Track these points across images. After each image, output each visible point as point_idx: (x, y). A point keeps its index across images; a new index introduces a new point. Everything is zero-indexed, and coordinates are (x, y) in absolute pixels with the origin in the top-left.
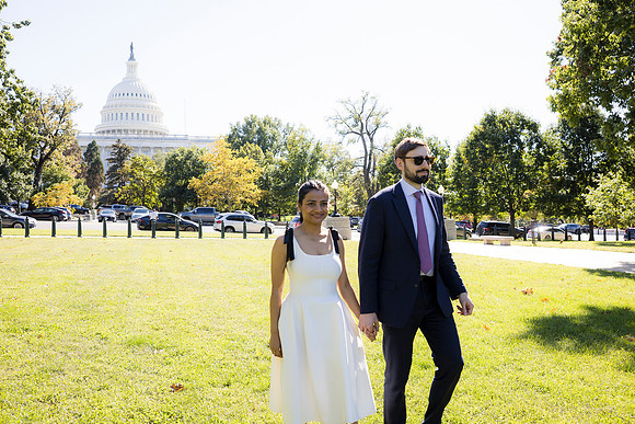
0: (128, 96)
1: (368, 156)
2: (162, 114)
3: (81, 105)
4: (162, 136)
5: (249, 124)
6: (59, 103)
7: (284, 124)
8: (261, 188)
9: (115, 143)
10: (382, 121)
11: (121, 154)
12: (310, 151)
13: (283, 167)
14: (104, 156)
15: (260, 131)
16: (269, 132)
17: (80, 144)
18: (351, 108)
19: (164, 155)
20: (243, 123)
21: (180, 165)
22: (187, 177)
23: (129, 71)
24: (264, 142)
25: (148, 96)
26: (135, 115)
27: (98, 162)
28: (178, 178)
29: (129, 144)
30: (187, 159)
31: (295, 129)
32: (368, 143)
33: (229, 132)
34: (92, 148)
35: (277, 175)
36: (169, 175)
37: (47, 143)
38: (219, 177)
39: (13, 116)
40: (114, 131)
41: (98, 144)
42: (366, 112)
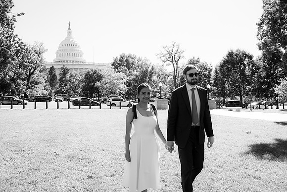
0: (68, 45)
1: (175, 71)
2: (83, 54)
3: (47, 50)
4: (83, 63)
5: (122, 57)
6: (37, 49)
7: (137, 57)
8: (127, 86)
9: (62, 67)
10: (182, 55)
11: (65, 71)
12: (149, 69)
13: (137, 76)
14: (57, 73)
15: (127, 61)
16: (131, 61)
17: (47, 67)
18: (167, 50)
19: (84, 72)
20: (119, 57)
21: (91, 76)
22: (94, 81)
23: (68, 35)
24: (129, 65)
25: (77, 46)
26: (71, 54)
27: (55, 75)
28: (90, 82)
29: (68, 67)
30: (94, 73)
31: (143, 59)
32: (175, 66)
33: (113, 61)
34: (52, 69)
35: (134, 80)
36: (86, 81)
37: (32, 67)
38: (109, 81)
39: (17, 55)
40: (62, 61)
41: (55, 67)
42: (174, 52)
